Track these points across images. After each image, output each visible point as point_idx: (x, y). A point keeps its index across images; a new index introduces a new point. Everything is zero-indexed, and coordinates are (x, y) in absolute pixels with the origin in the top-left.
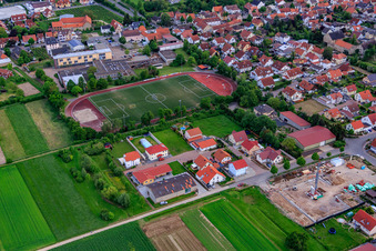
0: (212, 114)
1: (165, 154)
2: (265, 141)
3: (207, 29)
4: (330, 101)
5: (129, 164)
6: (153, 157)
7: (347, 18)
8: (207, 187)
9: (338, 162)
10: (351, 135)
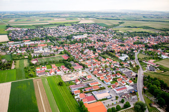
0: (61, 63)
1: (46, 69)
2: (68, 68)
3: (71, 47)
4: (88, 62)
5: (37, 70)
6: (43, 69)
7: (105, 47)
8: (50, 74)
9: (80, 72)
10: (87, 68)
